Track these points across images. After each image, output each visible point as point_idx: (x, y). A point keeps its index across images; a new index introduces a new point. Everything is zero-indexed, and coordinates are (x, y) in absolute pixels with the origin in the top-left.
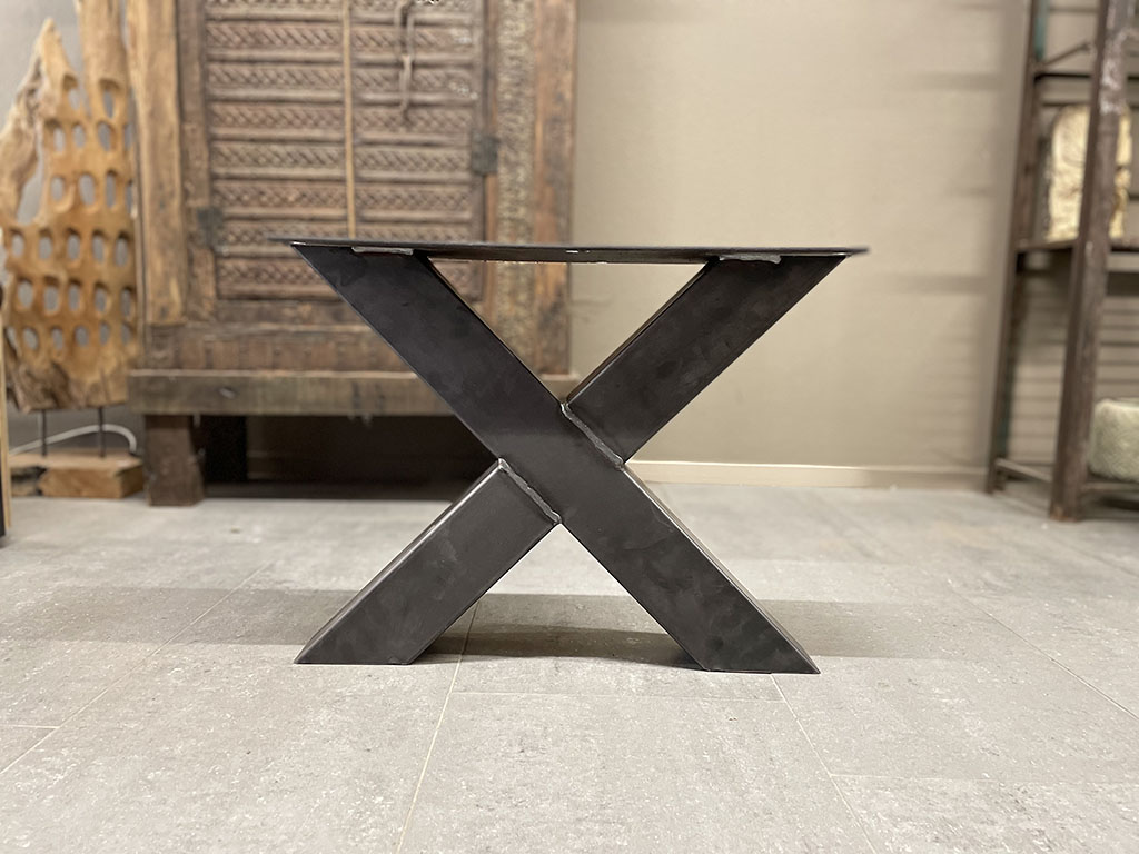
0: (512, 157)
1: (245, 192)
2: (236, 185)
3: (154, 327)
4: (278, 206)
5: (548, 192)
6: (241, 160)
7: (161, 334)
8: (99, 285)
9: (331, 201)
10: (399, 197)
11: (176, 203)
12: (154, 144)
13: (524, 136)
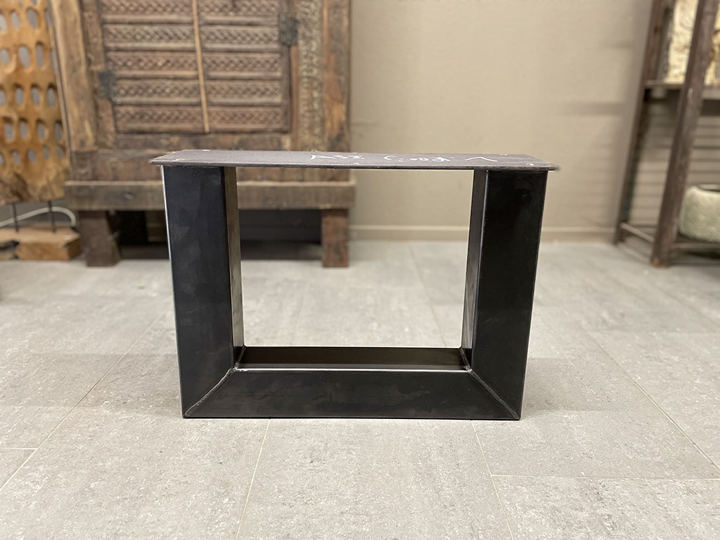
0: (308, 34)
1: (129, 60)
2: (121, 55)
3: (77, 153)
4: (152, 69)
5: (333, 58)
6: (124, 37)
7: (82, 157)
8: (39, 121)
9: (186, 65)
10: (232, 62)
11: (83, 69)
12: (65, 28)
13: (315, 18)
